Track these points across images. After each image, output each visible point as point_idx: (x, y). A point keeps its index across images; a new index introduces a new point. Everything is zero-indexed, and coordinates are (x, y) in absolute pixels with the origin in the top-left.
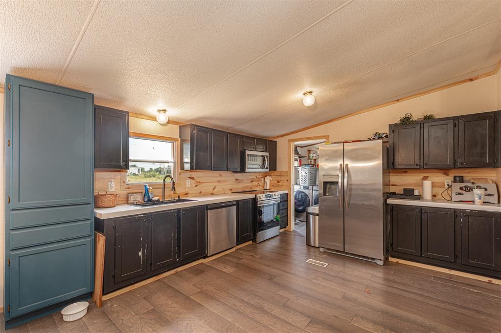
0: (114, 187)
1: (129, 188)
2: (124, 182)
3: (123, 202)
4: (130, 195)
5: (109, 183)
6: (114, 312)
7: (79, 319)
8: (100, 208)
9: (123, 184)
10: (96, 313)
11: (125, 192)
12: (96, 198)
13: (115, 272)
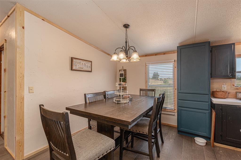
0: (226, 88)
1: (237, 89)
2: (234, 85)
3: (233, 97)
4: (238, 93)
5: (223, 85)
6: (219, 154)
7: (202, 146)
8: (216, 98)
9: (233, 86)
10: (210, 148)
11: (235, 91)
12: (213, 92)
13: (222, 134)
